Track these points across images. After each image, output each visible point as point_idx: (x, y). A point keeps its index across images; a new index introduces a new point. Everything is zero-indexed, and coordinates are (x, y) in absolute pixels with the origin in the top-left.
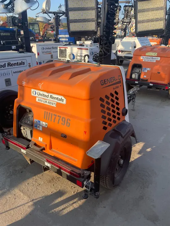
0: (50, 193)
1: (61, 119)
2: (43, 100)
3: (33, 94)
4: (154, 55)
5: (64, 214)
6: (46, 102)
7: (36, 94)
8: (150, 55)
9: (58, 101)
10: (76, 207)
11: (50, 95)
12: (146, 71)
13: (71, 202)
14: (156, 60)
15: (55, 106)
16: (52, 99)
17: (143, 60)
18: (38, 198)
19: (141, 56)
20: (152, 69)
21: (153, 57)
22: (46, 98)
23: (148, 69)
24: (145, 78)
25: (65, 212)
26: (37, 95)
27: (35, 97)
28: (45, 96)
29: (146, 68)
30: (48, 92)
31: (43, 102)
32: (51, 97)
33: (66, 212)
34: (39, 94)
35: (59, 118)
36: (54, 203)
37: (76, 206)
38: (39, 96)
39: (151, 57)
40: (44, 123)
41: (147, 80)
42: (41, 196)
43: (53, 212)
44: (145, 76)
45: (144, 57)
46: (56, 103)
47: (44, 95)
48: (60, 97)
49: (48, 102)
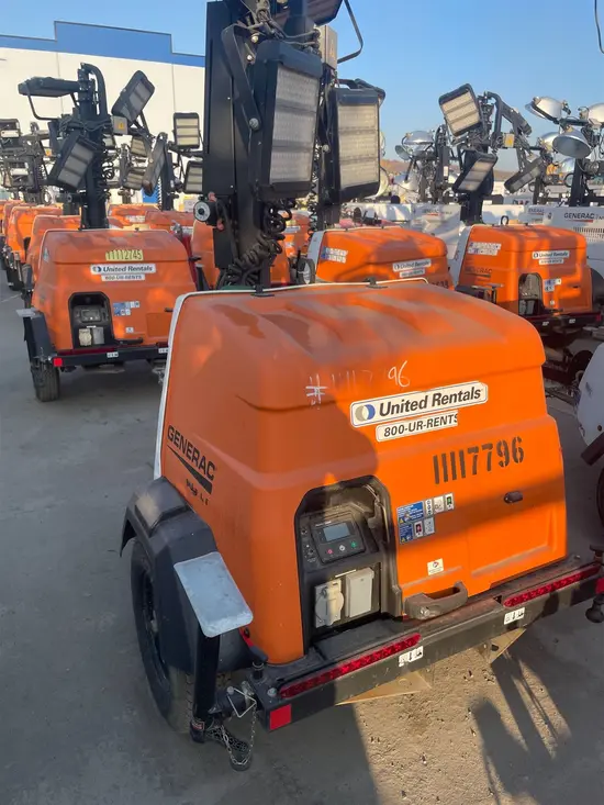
0: (477, 738)
1: (494, 450)
2: (406, 425)
3: (360, 417)
4: (134, 259)
5: (564, 724)
6: (420, 425)
7: (372, 414)
8: (120, 259)
9: (463, 402)
10: (545, 692)
11: (430, 394)
12: (128, 313)
13: (526, 698)
14: (146, 275)
15: (454, 424)
16: (442, 406)
17: (103, 279)
18: (489, 777)
19: (90, 263)
20: (143, 302)
21: (134, 266)
22: (418, 410)
23: (133, 304)
24: (130, 335)
25: (557, 719)
26: (377, 417)
27: (373, 428)
28: (414, 405)
29: (123, 304)
30: (424, 387)
31: (407, 433)
32: (438, 399)
33: (560, 718)
34: (384, 412)
35: (487, 451)
36: (520, 737)
37: (540, 692)
38: (390, 416)
39: (127, 266)
40: (439, 500)
41: (141, 341)
42: (481, 766)
43: (555, 749)
44: (130, 330)
45: (102, 266)
46: (456, 412)
47: (408, 403)
48: (466, 388)
49: (425, 423)
